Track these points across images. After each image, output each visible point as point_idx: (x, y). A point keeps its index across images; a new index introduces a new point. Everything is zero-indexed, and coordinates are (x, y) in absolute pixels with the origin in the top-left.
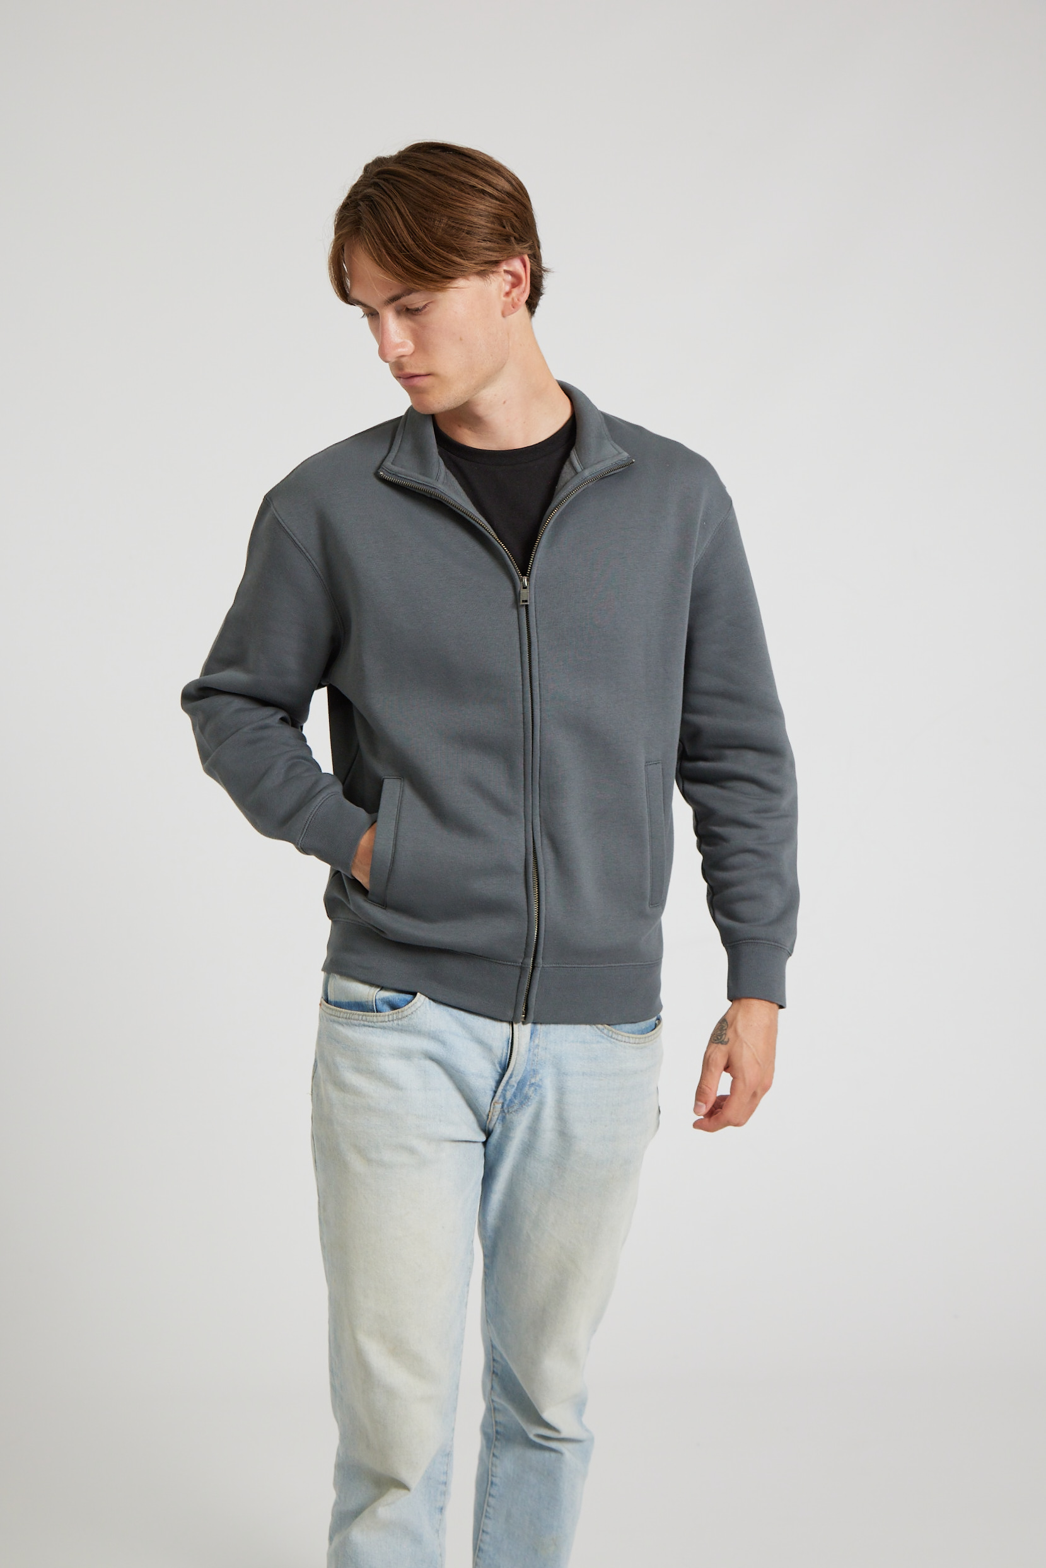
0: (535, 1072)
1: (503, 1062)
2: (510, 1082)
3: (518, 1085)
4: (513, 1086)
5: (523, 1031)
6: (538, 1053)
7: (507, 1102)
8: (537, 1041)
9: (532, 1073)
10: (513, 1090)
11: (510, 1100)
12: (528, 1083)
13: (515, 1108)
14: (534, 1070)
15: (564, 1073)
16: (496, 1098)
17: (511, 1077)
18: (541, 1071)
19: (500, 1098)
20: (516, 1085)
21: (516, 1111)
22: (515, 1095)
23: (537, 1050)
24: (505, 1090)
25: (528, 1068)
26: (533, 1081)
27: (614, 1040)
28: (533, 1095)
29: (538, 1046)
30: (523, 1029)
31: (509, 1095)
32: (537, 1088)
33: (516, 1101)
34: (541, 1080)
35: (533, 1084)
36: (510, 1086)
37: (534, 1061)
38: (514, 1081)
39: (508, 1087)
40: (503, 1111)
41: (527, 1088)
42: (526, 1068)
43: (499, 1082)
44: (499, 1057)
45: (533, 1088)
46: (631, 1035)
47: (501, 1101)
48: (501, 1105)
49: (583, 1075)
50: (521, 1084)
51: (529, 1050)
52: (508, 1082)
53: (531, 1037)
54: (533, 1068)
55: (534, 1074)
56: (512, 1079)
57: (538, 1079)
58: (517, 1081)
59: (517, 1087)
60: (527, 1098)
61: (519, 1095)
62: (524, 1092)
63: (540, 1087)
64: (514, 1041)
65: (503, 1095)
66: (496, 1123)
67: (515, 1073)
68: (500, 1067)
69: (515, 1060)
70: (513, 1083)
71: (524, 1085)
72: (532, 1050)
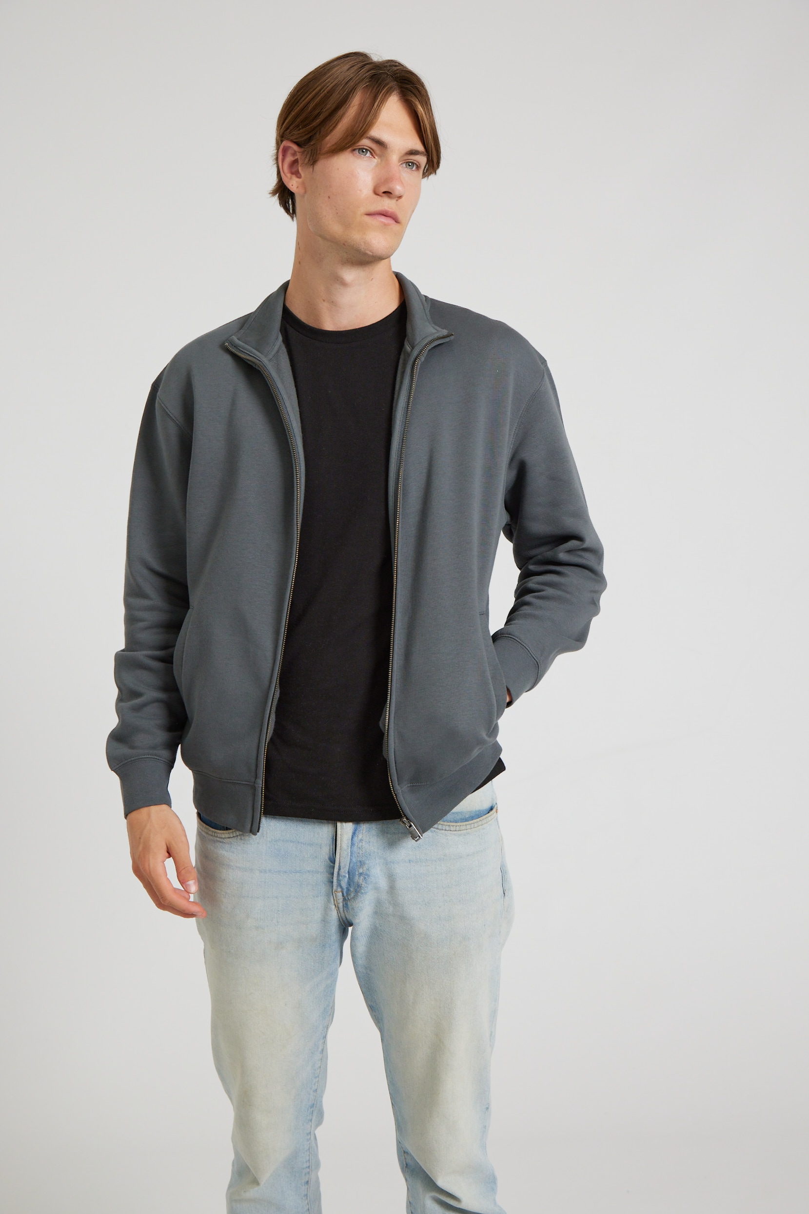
0: (362, 863)
1: (331, 857)
2: (342, 873)
3: (349, 875)
4: (346, 876)
5: (346, 829)
6: (361, 846)
7: (345, 891)
8: (360, 836)
9: (359, 864)
10: (346, 879)
11: (347, 888)
12: (357, 873)
13: (352, 895)
14: (360, 862)
15: (391, 862)
16: (335, 888)
17: (339, 869)
18: (367, 862)
19: (337, 887)
20: (347, 876)
21: (353, 898)
22: (349, 884)
24: (338, 880)
25: (354, 860)
26: (361, 871)
27: (435, 829)
28: (363, 883)
29: (361, 840)
30: (345, 827)
31: (344, 884)
32: (366, 877)
33: (352, 889)
34: (368, 869)
36: (342, 876)
37: (358, 853)
38: (344, 872)
39: (341, 877)
40: (344, 899)
41: (357, 878)
42: (351, 859)
43: (333, 874)
44: (328, 852)
45: (362, 877)
46: (451, 824)
47: (339, 890)
48: (341, 893)
49: (410, 862)
50: (351, 874)
51: (352, 844)
52: (338, 874)
53: (354, 834)
54: (361, 859)
55: (361, 865)
56: (342, 870)
57: (365, 869)
58: (347, 872)
59: (349, 877)
60: (359, 886)
61: (352, 884)
62: (356, 881)
63: (369, 876)
64: (337, 838)
65: (339, 885)
66: (344, 911)
67: (342, 865)
68: (331, 862)
69: (339, 854)
70: (344, 874)
71: (354, 875)
72: (356, 844)
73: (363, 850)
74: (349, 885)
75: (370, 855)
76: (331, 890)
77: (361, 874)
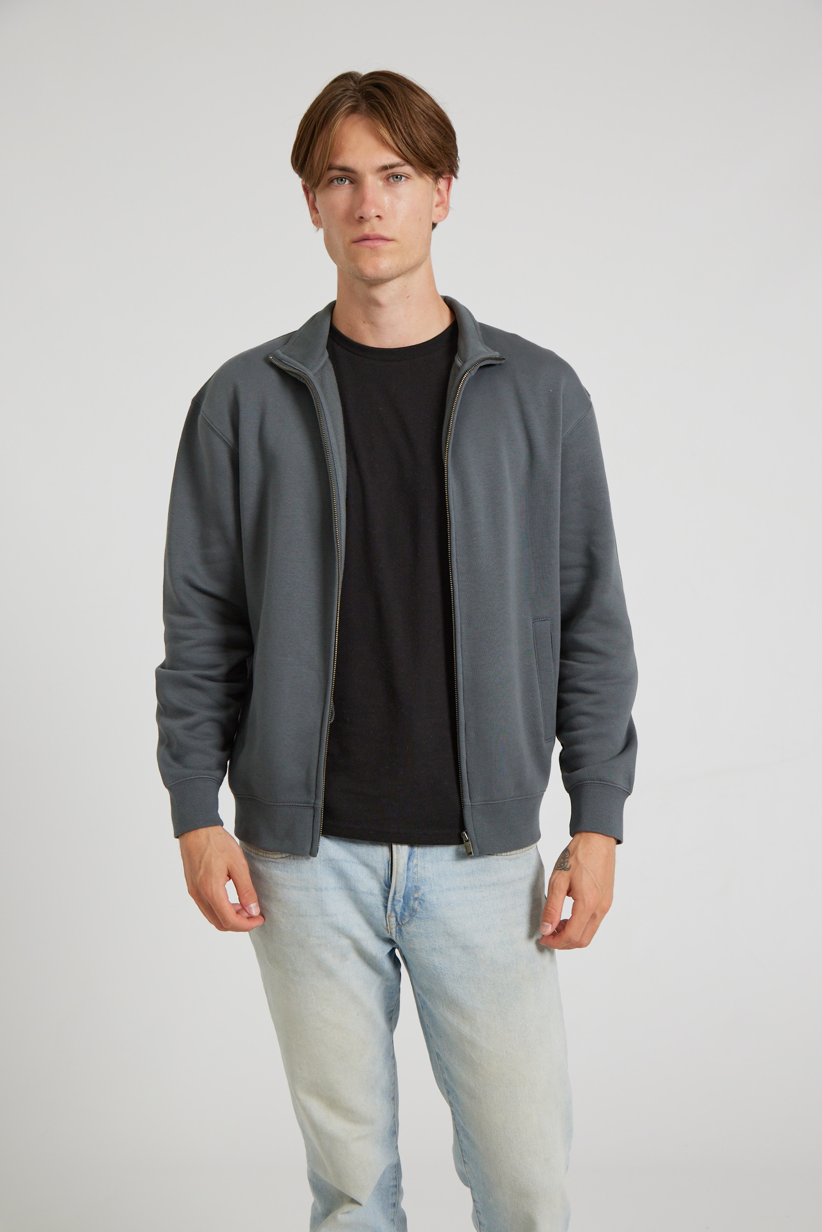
0: (417, 889)
1: (387, 880)
2: (395, 897)
3: (404, 899)
4: (401, 901)
5: (401, 851)
6: (417, 871)
7: (399, 915)
8: (415, 862)
9: (414, 889)
10: (401, 904)
11: (401, 913)
12: (412, 898)
13: (407, 920)
14: (416, 887)
15: (447, 889)
16: (388, 912)
17: (395, 894)
18: (422, 888)
19: (391, 911)
20: (402, 900)
21: (408, 922)
22: (404, 908)
23: (416, 869)
24: (393, 905)
25: (410, 885)
26: (416, 896)
28: (418, 908)
29: (417, 865)
31: (398, 908)
32: (421, 902)
33: (405, 914)
34: (423, 895)
35: (416, 898)
36: (397, 900)
37: (414, 878)
38: (399, 896)
39: (395, 902)
40: (397, 923)
41: (412, 902)
42: (406, 884)
43: (387, 899)
44: (383, 875)
45: (417, 902)
47: (392, 914)
48: (393, 918)
50: (406, 898)
51: (408, 869)
52: (393, 898)
53: (409, 858)
54: (416, 884)
55: (416, 890)
56: (397, 895)
57: (420, 894)
58: (402, 896)
59: (404, 902)
60: (414, 910)
61: (407, 910)
62: (411, 905)
63: (424, 901)
64: (394, 863)
65: (394, 910)
66: (396, 937)
67: (398, 889)
68: (386, 885)
69: (395, 879)
70: (399, 899)
71: (409, 899)
72: (411, 869)
73: (419, 875)
74: (404, 910)
75: (425, 880)
76: (384, 915)
77: (416, 899)
